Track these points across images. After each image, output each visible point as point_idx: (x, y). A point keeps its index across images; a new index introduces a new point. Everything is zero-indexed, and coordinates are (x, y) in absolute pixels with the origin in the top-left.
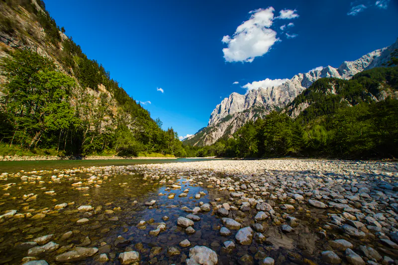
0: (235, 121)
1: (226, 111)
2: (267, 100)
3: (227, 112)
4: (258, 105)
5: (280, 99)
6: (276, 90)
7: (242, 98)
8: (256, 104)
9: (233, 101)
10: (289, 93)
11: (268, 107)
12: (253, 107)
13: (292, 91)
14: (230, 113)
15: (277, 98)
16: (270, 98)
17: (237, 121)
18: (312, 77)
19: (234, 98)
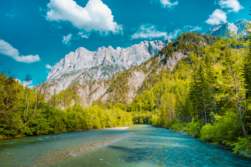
0: (82, 76)
1: (70, 67)
2: (116, 60)
3: (72, 68)
4: (107, 63)
5: (128, 61)
6: (125, 52)
7: (90, 55)
8: (104, 62)
9: (80, 56)
10: (136, 57)
11: (117, 67)
12: (102, 65)
13: (139, 55)
14: (76, 69)
15: (125, 60)
16: (119, 58)
17: (84, 77)
18: (155, 45)
19: (82, 53)
